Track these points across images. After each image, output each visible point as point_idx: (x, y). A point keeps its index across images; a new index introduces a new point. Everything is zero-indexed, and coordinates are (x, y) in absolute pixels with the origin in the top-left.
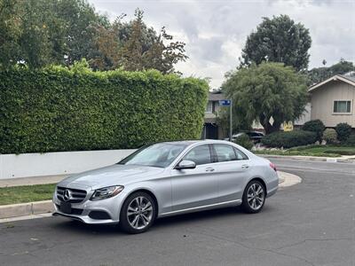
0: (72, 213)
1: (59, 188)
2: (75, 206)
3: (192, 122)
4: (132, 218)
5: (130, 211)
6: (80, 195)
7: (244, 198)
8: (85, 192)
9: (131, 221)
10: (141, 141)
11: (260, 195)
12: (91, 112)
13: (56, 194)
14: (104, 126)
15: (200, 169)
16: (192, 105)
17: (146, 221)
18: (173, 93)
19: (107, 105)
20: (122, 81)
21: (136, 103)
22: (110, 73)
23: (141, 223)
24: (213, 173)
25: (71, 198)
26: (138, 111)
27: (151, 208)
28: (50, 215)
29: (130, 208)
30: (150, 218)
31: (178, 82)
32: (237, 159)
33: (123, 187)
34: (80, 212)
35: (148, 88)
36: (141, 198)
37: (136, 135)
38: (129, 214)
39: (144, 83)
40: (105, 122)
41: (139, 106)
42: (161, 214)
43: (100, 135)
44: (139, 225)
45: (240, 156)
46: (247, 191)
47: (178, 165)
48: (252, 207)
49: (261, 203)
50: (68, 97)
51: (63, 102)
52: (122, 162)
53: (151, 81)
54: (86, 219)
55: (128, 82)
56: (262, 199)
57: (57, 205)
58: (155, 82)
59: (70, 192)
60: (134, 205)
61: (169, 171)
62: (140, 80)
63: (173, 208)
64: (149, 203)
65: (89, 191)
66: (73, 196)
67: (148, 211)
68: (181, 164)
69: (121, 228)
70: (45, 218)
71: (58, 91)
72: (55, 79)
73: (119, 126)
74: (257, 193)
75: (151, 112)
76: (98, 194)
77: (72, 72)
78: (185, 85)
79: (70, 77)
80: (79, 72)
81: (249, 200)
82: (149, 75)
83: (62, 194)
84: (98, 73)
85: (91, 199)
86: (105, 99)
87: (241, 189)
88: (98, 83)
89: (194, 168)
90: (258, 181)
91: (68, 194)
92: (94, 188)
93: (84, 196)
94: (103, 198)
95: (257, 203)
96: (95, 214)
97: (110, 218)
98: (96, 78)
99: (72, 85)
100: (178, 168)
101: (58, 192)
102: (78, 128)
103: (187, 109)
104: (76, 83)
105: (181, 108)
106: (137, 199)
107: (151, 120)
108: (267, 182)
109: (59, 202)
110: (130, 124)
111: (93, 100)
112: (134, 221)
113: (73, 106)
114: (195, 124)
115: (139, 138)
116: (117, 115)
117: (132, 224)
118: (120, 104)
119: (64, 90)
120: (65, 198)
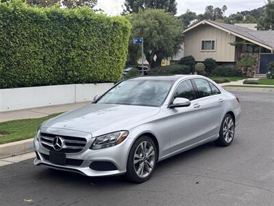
0: (67, 164)
2: (70, 156)
3: (119, 58)
4: (138, 165)
9: (137, 169)
10: (77, 77)
11: (231, 128)
12: (31, 48)
13: (40, 141)
16: (119, 43)
17: (150, 167)
18: (104, 31)
19: (46, 42)
20: (57, 18)
21: (73, 39)
22: (48, 9)
23: (145, 170)
25: (64, 147)
26: (74, 47)
27: (153, 153)
29: (136, 155)
30: (152, 163)
31: (108, 20)
33: (127, 132)
34: (79, 163)
35: (83, 25)
36: (145, 142)
37: (73, 71)
38: (135, 162)
39: (79, 21)
41: (76, 43)
42: (161, 157)
43: (40, 72)
44: (144, 174)
46: (223, 125)
48: (226, 140)
49: (232, 135)
50: (8, 34)
53: (86, 19)
54: (88, 172)
55: (64, 19)
56: (232, 131)
57: (43, 155)
58: (90, 20)
59: (62, 141)
62: (76, 18)
63: (170, 149)
64: (152, 148)
65: (89, 139)
66: (67, 144)
67: (151, 157)
68: (175, 103)
69: (128, 179)
73: (58, 62)
74: (229, 126)
75: (85, 49)
77: (11, 8)
78: (114, 23)
79: (9, 13)
80: (18, 8)
81: (224, 133)
82: (83, 13)
83: (50, 142)
84: (36, 9)
85: (92, 147)
86: (44, 35)
88: (36, 19)
89: (188, 106)
91: (60, 143)
92: (95, 135)
93: (84, 145)
95: (230, 136)
96: (96, 165)
97: (116, 169)
98: (35, 14)
99: (11, 21)
100: (172, 106)
101: (42, 139)
102: (19, 64)
103: (116, 46)
104: (16, 18)
105: (111, 45)
106: (141, 144)
107: (86, 57)
110: (68, 60)
111: (33, 37)
112: (140, 170)
113: (13, 42)
114: (121, 60)
115: (76, 73)
116: (56, 51)
117: (137, 173)
118: (58, 40)
119: (4, 26)
120: (56, 147)
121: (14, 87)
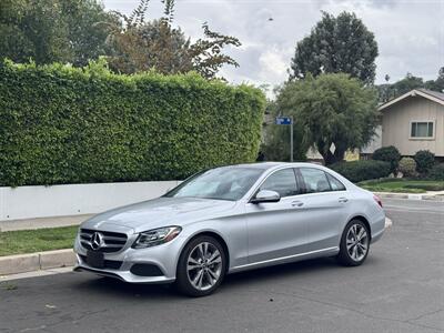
0: (105, 267)
1: (83, 230)
2: (109, 257)
4: (193, 273)
5: (191, 264)
6: (117, 240)
7: (343, 244)
8: (125, 236)
9: (192, 279)
10: (179, 170)
11: (362, 241)
12: (114, 130)
13: (79, 240)
14: (132, 149)
15: (286, 202)
16: (246, 123)
17: (213, 278)
18: (221, 107)
19: (135, 121)
20: (153, 88)
21: (174, 118)
22: (138, 76)
23: (205, 281)
24: (300, 209)
25: (103, 245)
26: (175, 129)
27: (219, 259)
28: (70, 269)
29: (190, 259)
30: (218, 273)
31: (228, 90)
32: (331, 190)
33: (180, 228)
34: (117, 265)
35: (189, 98)
36: (206, 244)
37: (173, 162)
38: (190, 268)
39: (183, 91)
40: (131, 143)
41: (177, 122)
42: (234, 267)
43: (124, 162)
44: (204, 285)
45: (334, 186)
46: (346, 235)
47: (254, 197)
48: (353, 257)
49: (365, 251)
50: (83, 110)
51: (75, 116)
52: (169, 194)
53: (193, 89)
54: (127, 276)
55: (162, 89)
56: (365, 246)
57: (81, 256)
58: (198, 91)
59: (101, 237)
60: (196, 255)
61: (243, 206)
62: (179, 87)
63: (249, 259)
64: (217, 252)
65: (131, 235)
66: (106, 242)
67: (216, 264)
68: (259, 196)
69: (178, 289)
70: (61, 274)
71: (69, 101)
72: (64, 84)
73: (151, 149)
74: (359, 237)
75: (191, 131)
76: (144, 239)
77: (87, 75)
78: (237, 95)
79: (85, 82)
80: (96, 74)
81: (349, 247)
82: (189, 81)
83: (89, 239)
84: (122, 77)
85: (134, 246)
86: (133, 112)
87: (337, 232)
88: (122, 91)
89: (277, 201)
90: (360, 220)
91: (98, 240)
92: (139, 230)
93: (124, 243)
94: (151, 245)
95: (360, 252)
96: (139, 268)
97: (162, 274)
98: (119, 83)
99: (88, 93)
100: (255, 201)
101: (82, 237)
102: (95, 151)
103: (240, 127)
104: (93, 89)
105: (232, 126)
106: (200, 246)
107: (193, 142)
108: (372, 222)
109: (84, 252)
110: (165, 147)
111: (116, 114)
112: (196, 279)
113: (89, 121)
114: (249, 148)
115: (177, 165)
116: (148, 134)
117: (193, 283)
118: (152, 119)
119: (77, 100)
120: (94, 245)
121: (88, 182)
